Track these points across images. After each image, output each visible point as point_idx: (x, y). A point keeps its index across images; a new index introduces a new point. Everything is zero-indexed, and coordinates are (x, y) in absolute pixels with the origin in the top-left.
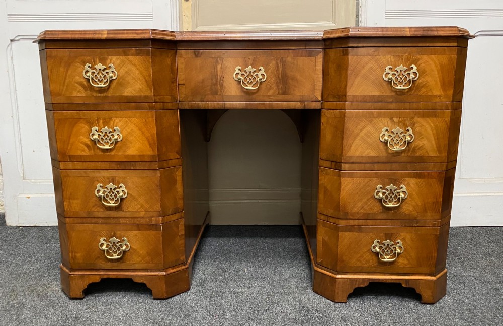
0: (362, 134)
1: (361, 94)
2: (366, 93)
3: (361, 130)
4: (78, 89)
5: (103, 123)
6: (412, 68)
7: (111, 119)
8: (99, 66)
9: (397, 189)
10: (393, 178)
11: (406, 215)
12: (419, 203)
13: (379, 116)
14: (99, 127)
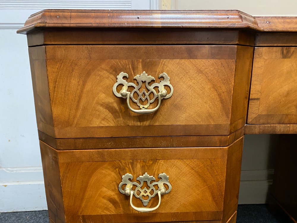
4: (103, 116)
5: (143, 167)
7: (155, 160)
8: (143, 76)
14: (134, 173)
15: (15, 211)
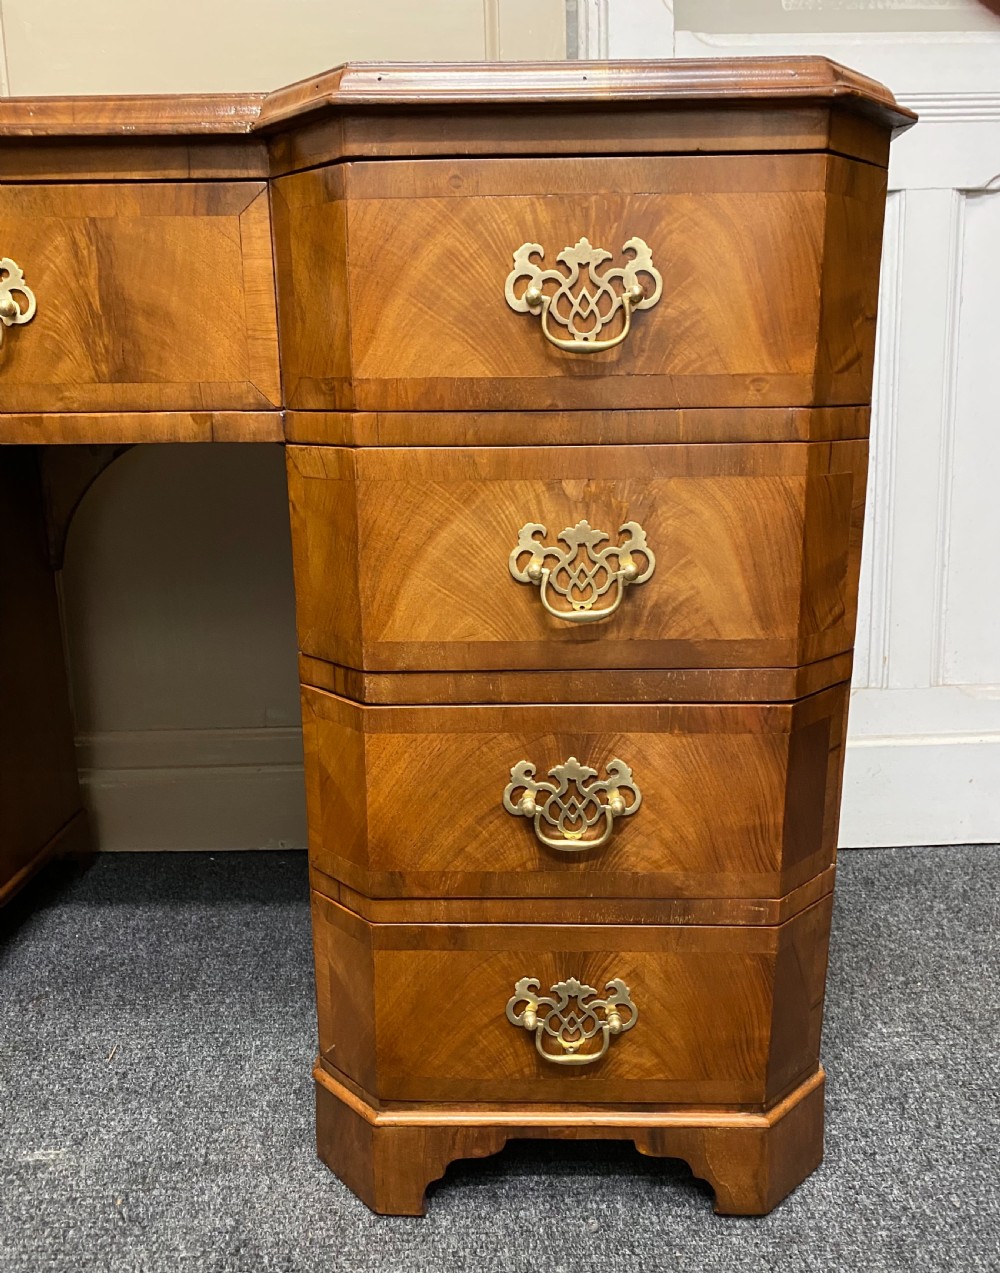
0: (433, 552)
1: (416, 375)
2: (435, 371)
3: (431, 535)
6: (632, 252)
9: (594, 778)
10: (574, 730)
11: (636, 879)
12: (690, 833)
13: (502, 472)
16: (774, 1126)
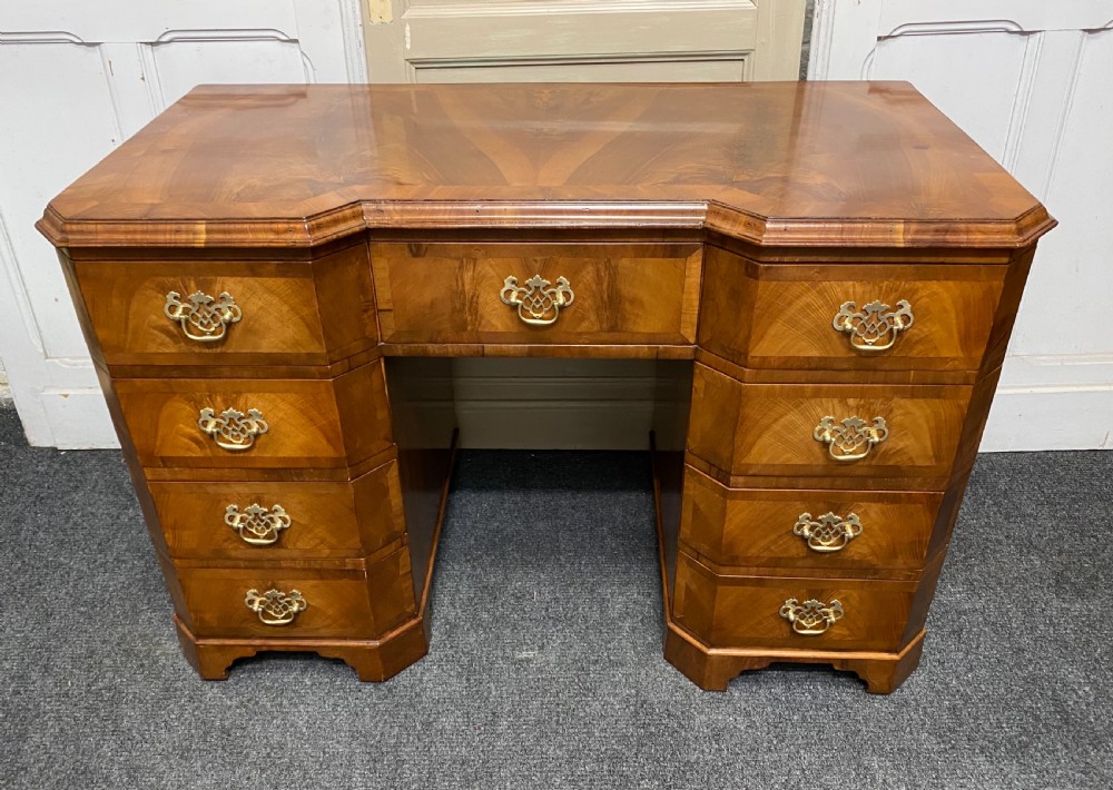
0: (776, 427)
1: (781, 355)
2: (791, 353)
3: (776, 420)
4: (159, 340)
5: (225, 401)
6: (901, 307)
7: (239, 393)
8: (197, 296)
9: (840, 521)
10: (834, 501)
11: (853, 561)
12: (884, 544)
13: (817, 394)
14: (215, 408)
15: (95, 447)
16: (903, 658)
